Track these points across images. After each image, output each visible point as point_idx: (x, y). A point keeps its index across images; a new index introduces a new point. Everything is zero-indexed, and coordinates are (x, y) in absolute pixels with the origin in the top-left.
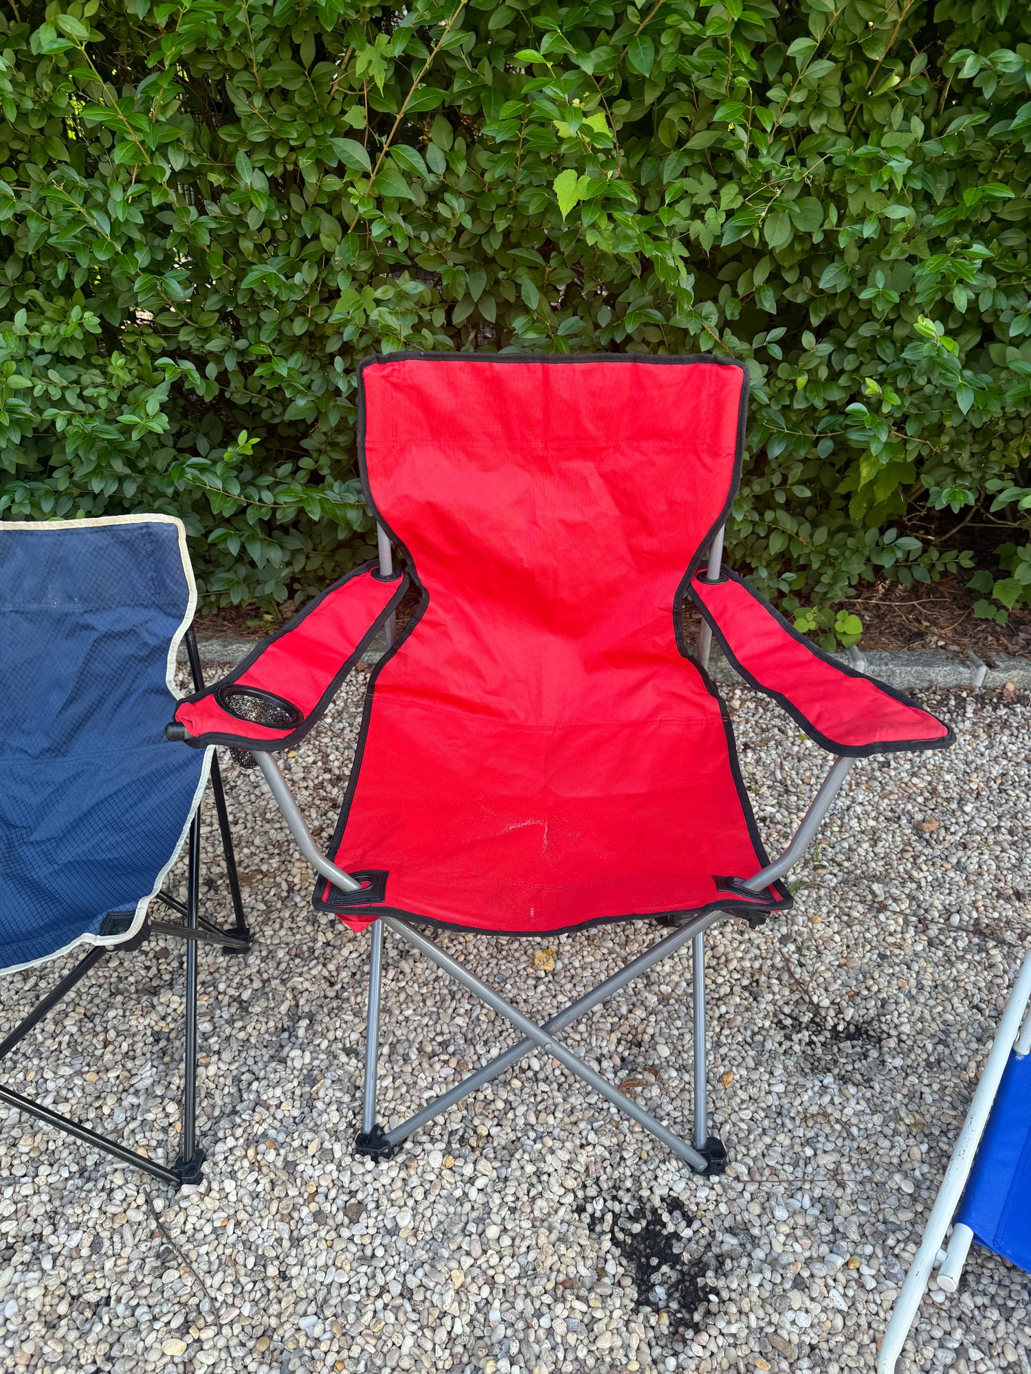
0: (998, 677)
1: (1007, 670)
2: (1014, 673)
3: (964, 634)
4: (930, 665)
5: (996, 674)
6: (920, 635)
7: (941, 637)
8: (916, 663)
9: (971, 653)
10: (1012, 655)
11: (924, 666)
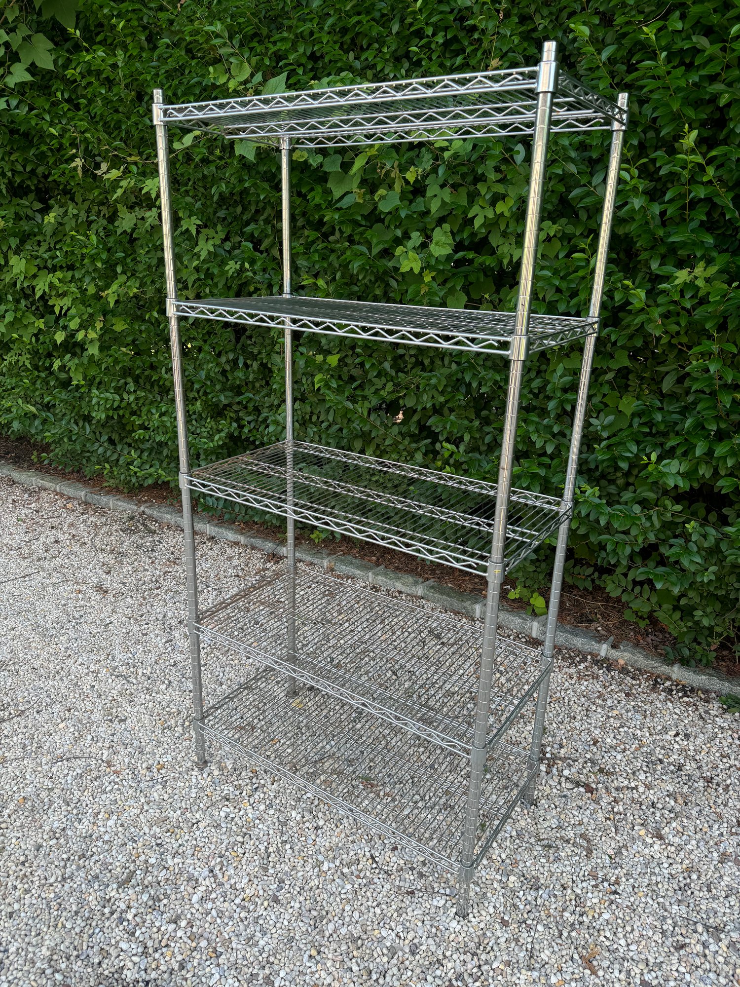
0: (614, 653)
1: (625, 651)
2: (626, 654)
3: (618, 628)
4: (576, 636)
5: (613, 651)
6: (590, 621)
7: (602, 626)
8: (571, 633)
9: (612, 638)
10: (637, 645)
11: (573, 635)
